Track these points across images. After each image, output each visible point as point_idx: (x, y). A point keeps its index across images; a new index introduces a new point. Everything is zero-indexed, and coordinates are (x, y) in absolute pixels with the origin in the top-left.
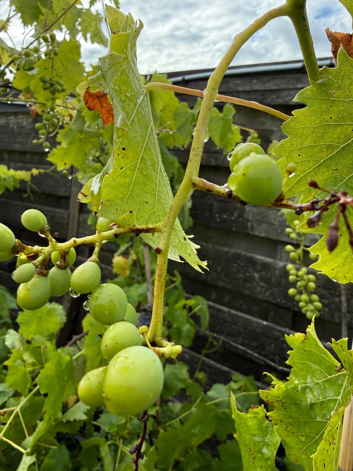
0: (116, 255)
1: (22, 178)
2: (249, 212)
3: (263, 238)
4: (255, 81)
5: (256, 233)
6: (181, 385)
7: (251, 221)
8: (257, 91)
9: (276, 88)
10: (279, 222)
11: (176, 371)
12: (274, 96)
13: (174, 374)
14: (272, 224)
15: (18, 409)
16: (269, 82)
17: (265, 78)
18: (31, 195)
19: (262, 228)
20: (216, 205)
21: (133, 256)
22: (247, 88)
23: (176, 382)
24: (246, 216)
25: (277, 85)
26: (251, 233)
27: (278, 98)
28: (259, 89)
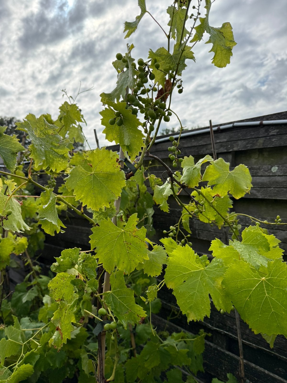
1: (63, 209)
2: (196, 224)
3: (205, 240)
4: (193, 140)
5: (201, 238)
7: (198, 229)
8: (194, 146)
9: (205, 143)
10: (214, 230)
11: (146, 328)
12: (205, 149)
14: (210, 231)
16: (201, 140)
17: (199, 138)
18: (69, 219)
19: (204, 234)
22: (189, 145)
23: (146, 335)
24: (194, 226)
25: (205, 142)
26: (199, 238)
27: (207, 150)
28: (196, 145)
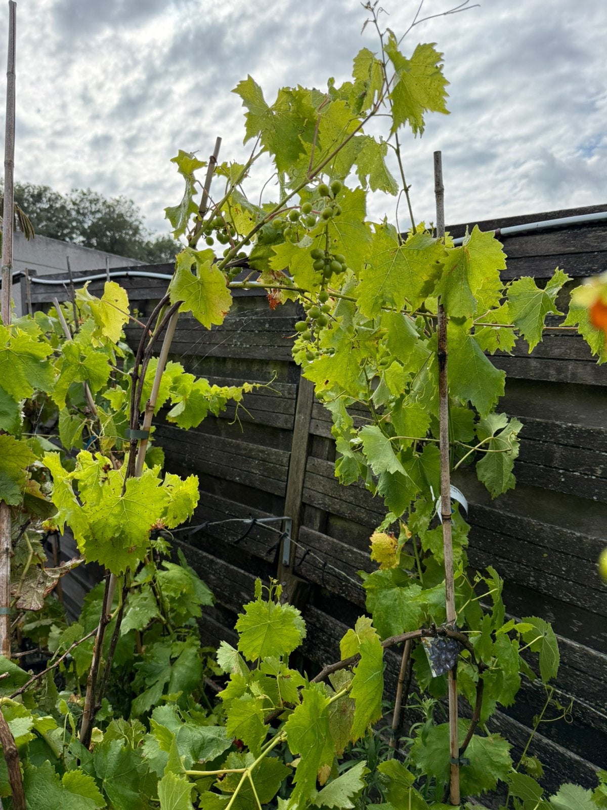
0: (377, 530)
6: (499, 776)
11: (490, 748)
13: (485, 753)
15: (248, 772)
20: (558, 451)
21: (406, 534)
23: (489, 768)
